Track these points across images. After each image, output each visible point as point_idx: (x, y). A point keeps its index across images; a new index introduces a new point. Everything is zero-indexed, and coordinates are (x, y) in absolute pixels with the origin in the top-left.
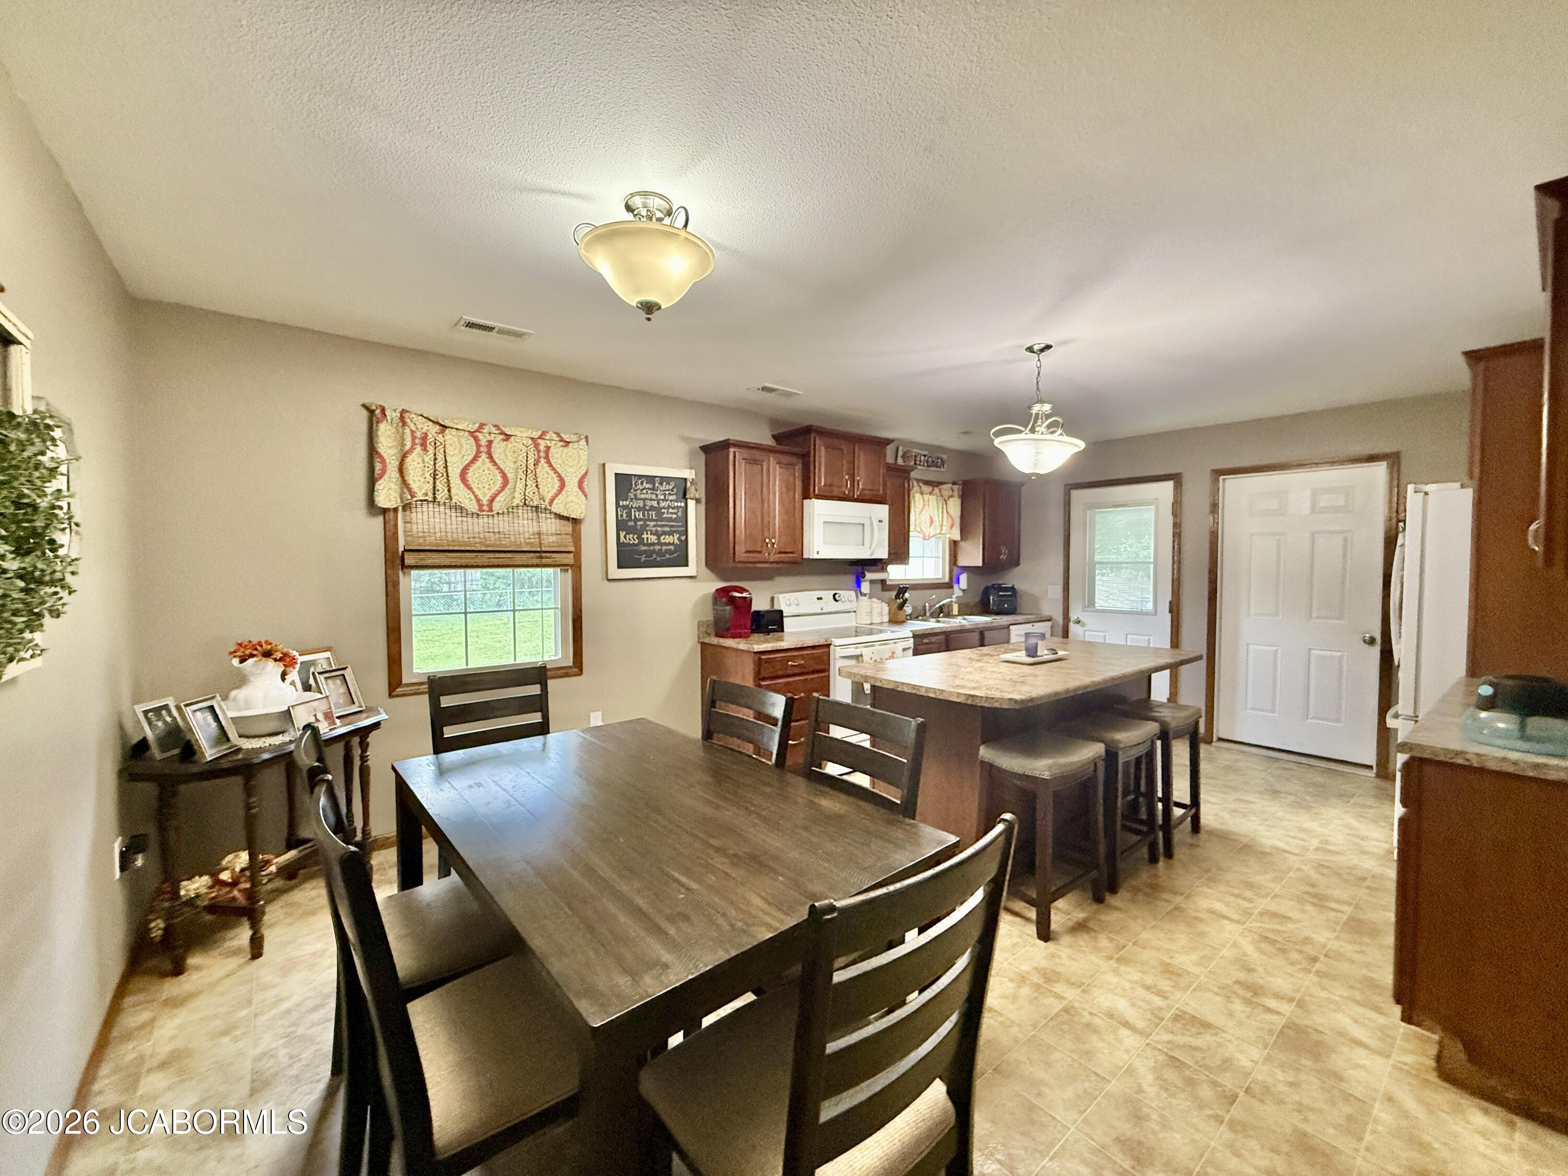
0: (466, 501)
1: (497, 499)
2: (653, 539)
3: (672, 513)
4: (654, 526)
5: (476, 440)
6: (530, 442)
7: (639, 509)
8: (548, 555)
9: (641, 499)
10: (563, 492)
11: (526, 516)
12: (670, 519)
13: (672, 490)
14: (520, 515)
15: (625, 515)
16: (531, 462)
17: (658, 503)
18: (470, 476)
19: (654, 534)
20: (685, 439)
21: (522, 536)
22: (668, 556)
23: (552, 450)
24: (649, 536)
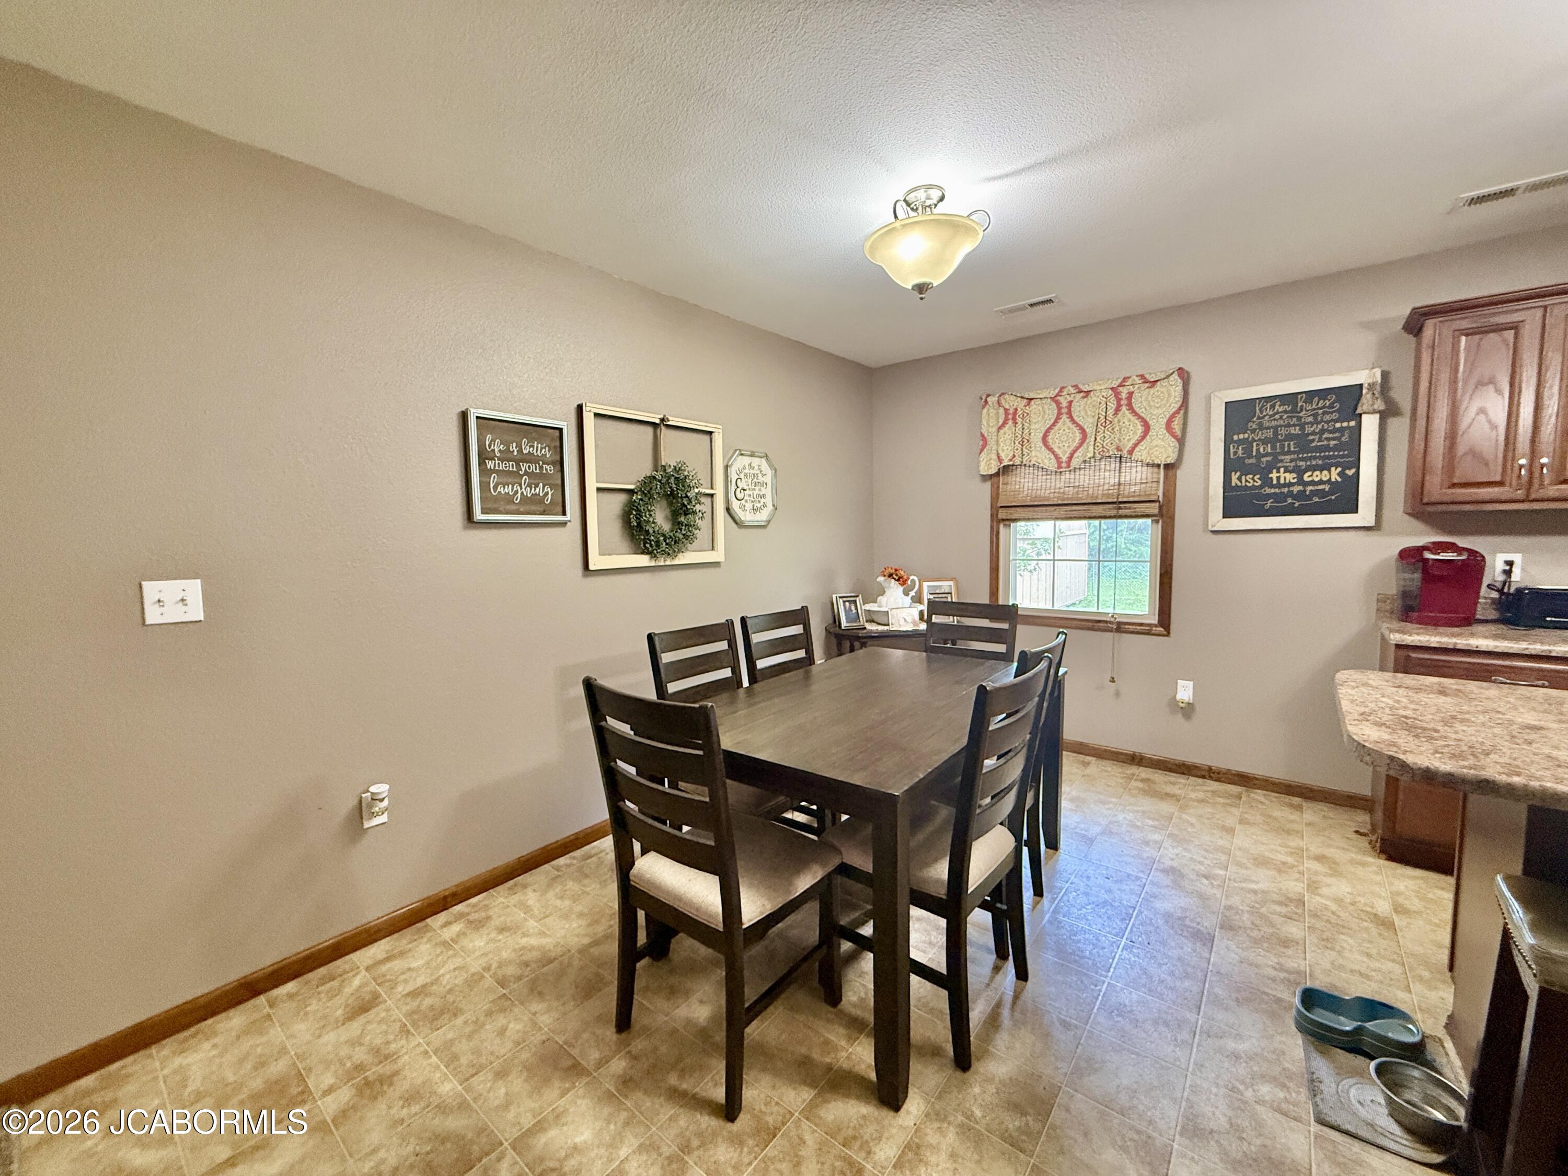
0: (1046, 461)
1: (1076, 455)
2: (1290, 477)
3: (1328, 439)
4: (1291, 461)
5: (1058, 404)
6: (1110, 392)
7: (1265, 442)
8: (1127, 505)
9: (1268, 428)
10: (1148, 437)
11: (1108, 468)
12: (1327, 448)
13: (1331, 406)
14: (1103, 467)
15: (1240, 452)
16: (1111, 412)
17: (1302, 428)
18: (1050, 439)
19: (1290, 472)
20: (1368, 326)
21: (1101, 488)
22: (1316, 499)
23: (1136, 395)
24: (1282, 475)
